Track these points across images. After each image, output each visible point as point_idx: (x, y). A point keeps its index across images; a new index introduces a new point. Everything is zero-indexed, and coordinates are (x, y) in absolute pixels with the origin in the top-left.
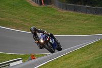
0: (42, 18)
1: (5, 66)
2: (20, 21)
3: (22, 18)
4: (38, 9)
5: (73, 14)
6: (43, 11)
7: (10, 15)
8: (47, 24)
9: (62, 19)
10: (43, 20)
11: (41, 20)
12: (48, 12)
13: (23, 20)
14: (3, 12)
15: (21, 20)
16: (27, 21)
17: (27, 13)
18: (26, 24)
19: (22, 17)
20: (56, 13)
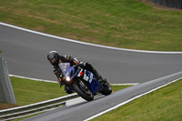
0: (123, 21)
1: (57, 106)
2: (84, 26)
3: (87, 21)
4: (116, 4)
5: (178, 14)
6: (125, 8)
7: (68, 14)
8: (132, 31)
9: (159, 23)
10: (125, 23)
11: (121, 25)
12: (135, 10)
13: (90, 24)
14: (55, 9)
15: (87, 24)
16: (97, 25)
17: (97, 12)
18: (96, 31)
19: (88, 18)
20: (148, 13)
